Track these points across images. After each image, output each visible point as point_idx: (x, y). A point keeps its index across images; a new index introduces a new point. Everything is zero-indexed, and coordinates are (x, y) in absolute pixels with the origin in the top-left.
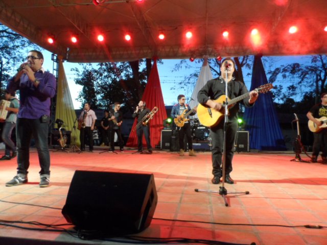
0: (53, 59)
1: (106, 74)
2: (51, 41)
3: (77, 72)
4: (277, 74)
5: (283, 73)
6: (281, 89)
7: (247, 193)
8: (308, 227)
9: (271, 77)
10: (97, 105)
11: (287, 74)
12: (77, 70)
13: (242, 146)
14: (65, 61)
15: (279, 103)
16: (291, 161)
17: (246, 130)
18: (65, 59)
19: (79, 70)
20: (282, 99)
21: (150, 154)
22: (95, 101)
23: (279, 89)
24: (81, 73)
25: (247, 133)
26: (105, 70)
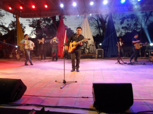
0: (14, 17)
1: (43, 22)
2: (10, 8)
3: (29, 21)
4: (124, 20)
5: (127, 19)
6: (131, 25)
7: (76, 82)
8: (83, 97)
9: (121, 21)
10: (43, 36)
11: (129, 19)
12: (29, 20)
13: (100, 56)
14: (20, 17)
15: (130, 32)
16: (116, 63)
17: (102, 49)
18: (20, 16)
19: (30, 20)
20: (131, 30)
21: (56, 61)
22: (42, 34)
23: (130, 25)
24: (31, 22)
25: (102, 50)
26: (43, 20)
